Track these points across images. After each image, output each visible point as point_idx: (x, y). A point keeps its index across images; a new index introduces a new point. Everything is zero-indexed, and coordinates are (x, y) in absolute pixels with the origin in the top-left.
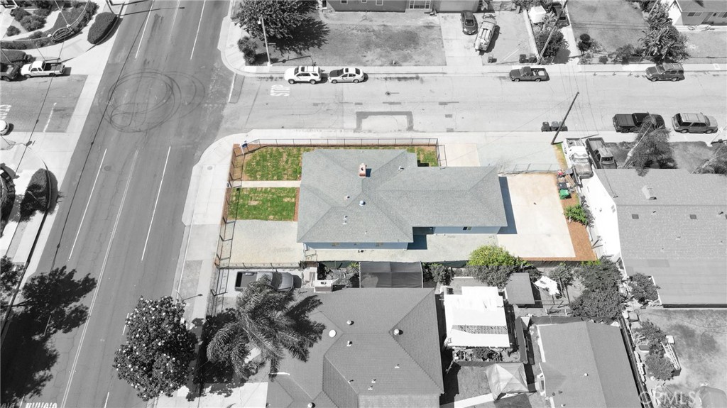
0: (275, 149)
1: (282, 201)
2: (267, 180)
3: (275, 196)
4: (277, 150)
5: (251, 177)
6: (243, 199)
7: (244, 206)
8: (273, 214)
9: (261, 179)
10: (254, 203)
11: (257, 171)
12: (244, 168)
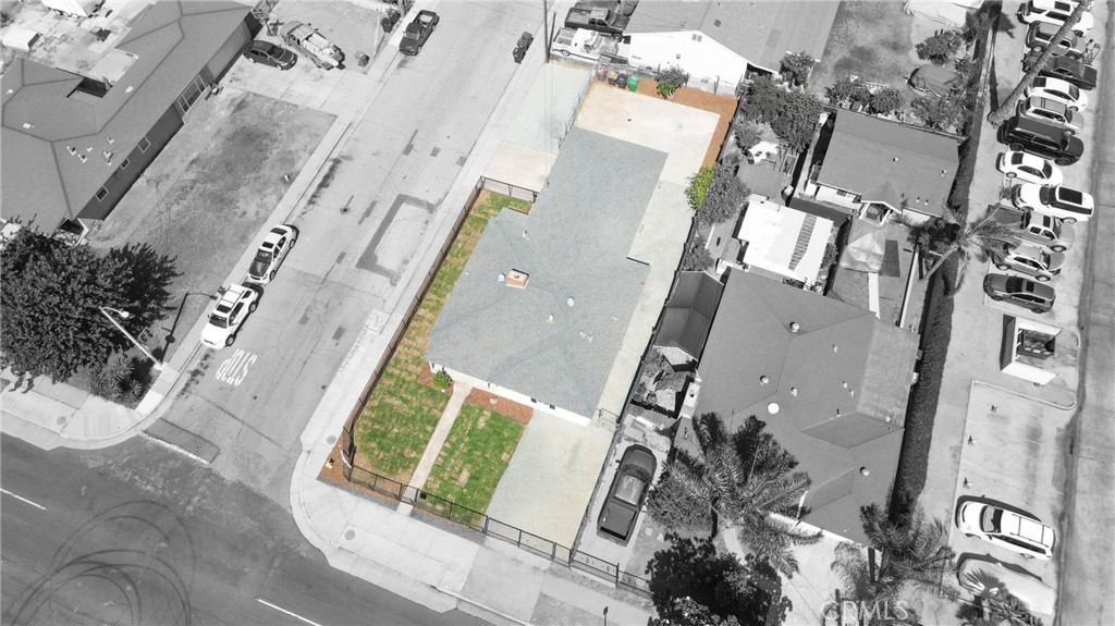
0: (365, 412)
1: (482, 430)
2: (427, 442)
3: (467, 440)
4: (372, 409)
5: (408, 467)
6: (446, 493)
7: (463, 494)
8: (501, 452)
9: (422, 452)
10: (464, 477)
11: (402, 455)
12: (383, 474)
